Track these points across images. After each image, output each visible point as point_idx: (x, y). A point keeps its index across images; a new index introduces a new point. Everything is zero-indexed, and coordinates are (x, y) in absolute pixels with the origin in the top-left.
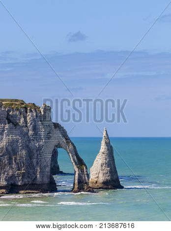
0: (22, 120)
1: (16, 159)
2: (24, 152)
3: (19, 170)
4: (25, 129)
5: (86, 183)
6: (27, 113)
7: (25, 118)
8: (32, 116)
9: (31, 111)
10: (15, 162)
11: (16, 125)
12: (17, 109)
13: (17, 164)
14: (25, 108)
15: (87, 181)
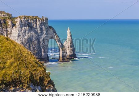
0: (35, 25)
1: (32, 46)
2: (36, 42)
3: (34, 51)
4: (36, 30)
5: (66, 57)
6: (37, 21)
7: (36, 24)
8: (40, 23)
9: (39, 20)
10: (32, 47)
11: (32, 27)
12: (32, 20)
13: (33, 48)
14: (36, 19)
15: (66, 56)
